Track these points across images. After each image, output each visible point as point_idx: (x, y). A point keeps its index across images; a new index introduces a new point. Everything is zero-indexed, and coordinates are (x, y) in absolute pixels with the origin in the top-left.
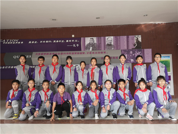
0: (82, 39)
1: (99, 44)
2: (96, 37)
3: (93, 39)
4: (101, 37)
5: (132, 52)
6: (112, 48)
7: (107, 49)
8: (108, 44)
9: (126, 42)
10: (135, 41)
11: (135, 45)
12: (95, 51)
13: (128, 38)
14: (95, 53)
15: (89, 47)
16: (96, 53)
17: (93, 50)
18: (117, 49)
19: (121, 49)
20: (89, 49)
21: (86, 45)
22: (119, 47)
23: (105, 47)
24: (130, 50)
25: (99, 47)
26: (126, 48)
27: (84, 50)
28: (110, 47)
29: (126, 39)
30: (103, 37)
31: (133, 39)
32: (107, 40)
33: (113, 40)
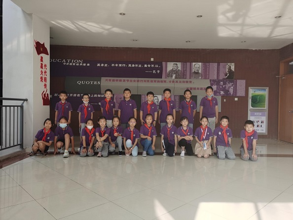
0: (164, 63)
1: (184, 71)
2: (180, 63)
3: (177, 64)
4: (186, 62)
5: (222, 83)
6: (199, 77)
7: (193, 77)
8: (195, 72)
9: (216, 71)
10: (227, 70)
11: (226, 75)
12: (178, 80)
13: (218, 66)
14: (179, 82)
15: (172, 74)
17: (176, 78)
18: (205, 78)
19: (210, 78)
22: (208, 76)
23: (191, 75)
25: (184, 75)
26: (215, 77)
28: (197, 75)
29: (216, 67)
30: (189, 63)
31: (224, 67)
32: (193, 67)
33: (201, 67)
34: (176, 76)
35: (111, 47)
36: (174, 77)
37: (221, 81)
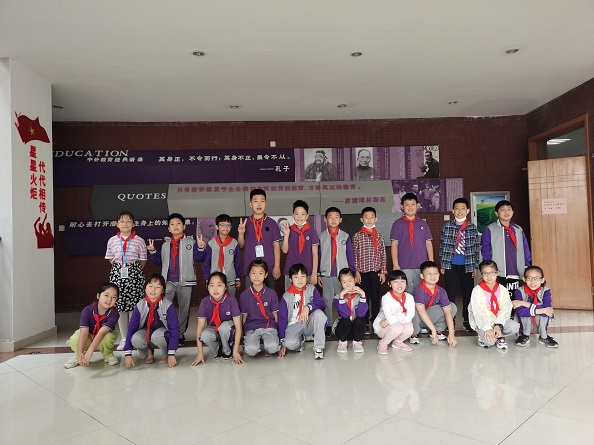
0: (297, 151)
1: (338, 165)
2: (330, 149)
3: (323, 152)
4: (342, 147)
5: (416, 186)
6: (370, 175)
7: (358, 177)
8: (360, 167)
9: (404, 162)
10: (425, 160)
11: (424, 169)
13: (407, 152)
14: (329, 187)
15: (314, 171)
16: (332, 188)
18: (383, 178)
20: (314, 177)
21: (306, 167)
22: (387, 174)
23: (354, 173)
24: (413, 181)
25: (338, 173)
26: (402, 176)
27: (302, 180)
28: (366, 172)
29: (403, 154)
30: (349, 149)
31: (419, 155)
32: (357, 157)
33: (372, 157)
34: (323, 175)
35: (187, 123)
36: (318, 179)
37: (415, 182)
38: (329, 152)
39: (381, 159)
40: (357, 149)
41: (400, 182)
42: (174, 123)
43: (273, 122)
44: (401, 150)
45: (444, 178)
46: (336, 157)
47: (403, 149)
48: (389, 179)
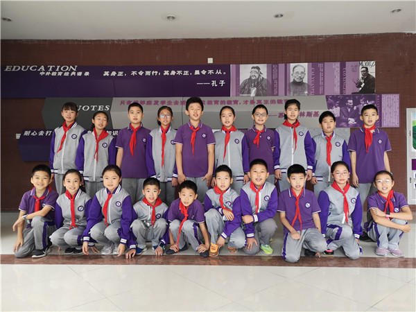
0: (233, 67)
1: (273, 81)
2: (266, 65)
3: (258, 68)
4: (277, 63)
6: (304, 90)
7: (292, 93)
8: (295, 82)
9: (339, 78)
10: (361, 76)
11: (359, 85)
13: (343, 67)
15: (249, 87)
16: (266, 102)
18: (317, 93)
19: (326, 94)
20: (249, 92)
22: (321, 89)
23: (288, 88)
24: (348, 96)
25: (273, 88)
26: (337, 91)
27: (237, 95)
28: (300, 87)
29: (338, 69)
30: (284, 64)
31: (355, 70)
32: (291, 72)
33: (306, 72)
34: (258, 90)
35: (131, 41)
36: (253, 94)
37: (350, 97)
38: (264, 68)
39: (316, 75)
40: (292, 65)
41: (335, 98)
42: (119, 41)
43: (211, 39)
44: (337, 66)
45: (380, 94)
46: (271, 72)
47: (338, 64)
48: (323, 94)
